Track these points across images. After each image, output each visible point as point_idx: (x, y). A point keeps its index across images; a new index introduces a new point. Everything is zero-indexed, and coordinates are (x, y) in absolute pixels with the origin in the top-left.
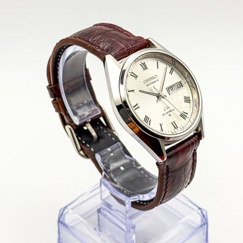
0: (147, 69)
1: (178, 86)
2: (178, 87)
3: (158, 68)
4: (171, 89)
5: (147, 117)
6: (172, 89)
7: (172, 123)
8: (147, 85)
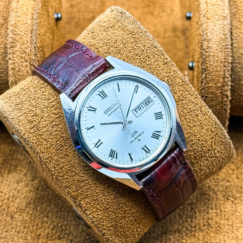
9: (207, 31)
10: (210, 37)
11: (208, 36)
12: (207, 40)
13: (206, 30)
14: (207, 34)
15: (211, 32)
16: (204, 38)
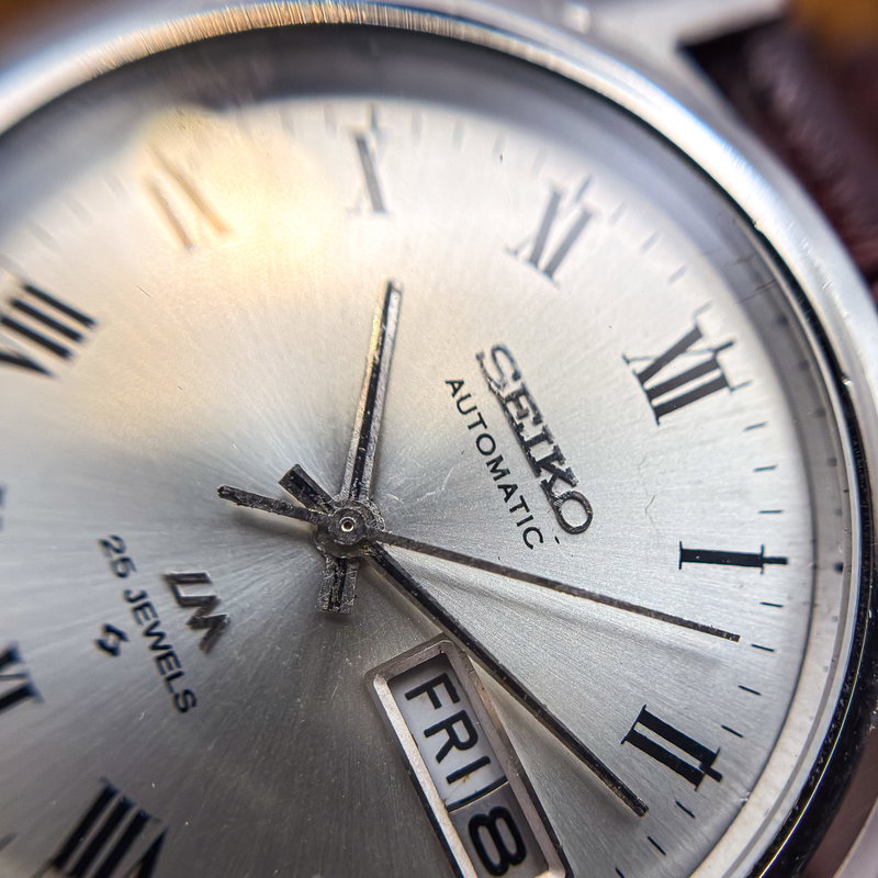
0: (660, 411)
1: (501, 825)
2: (490, 823)
3: (689, 555)
4: (447, 725)
6: (454, 741)
8: (456, 385)
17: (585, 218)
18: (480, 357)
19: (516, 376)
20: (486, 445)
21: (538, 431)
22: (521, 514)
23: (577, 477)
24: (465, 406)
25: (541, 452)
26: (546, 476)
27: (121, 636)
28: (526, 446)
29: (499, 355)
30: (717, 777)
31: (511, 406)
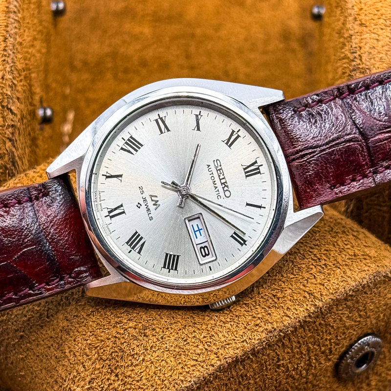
0: (247, 176)
1: (206, 249)
2: (204, 248)
3: (248, 204)
5: (139, 148)
7: (122, 206)
9: (362, 51)
10: (368, 63)
11: (363, 60)
12: (362, 70)
13: (359, 48)
14: (361, 57)
15: (370, 53)
16: (355, 66)
17: (239, 136)
18: (214, 161)
19: (220, 166)
20: (213, 178)
21: (223, 177)
22: (218, 192)
23: (229, 187)
24: (210, 170)
25: (223, 181)
26: (223, 186)
27: (141, 205)
28: (220, 180)
29: (218, 161)
30: (246, 245)
31: (219, 171)
